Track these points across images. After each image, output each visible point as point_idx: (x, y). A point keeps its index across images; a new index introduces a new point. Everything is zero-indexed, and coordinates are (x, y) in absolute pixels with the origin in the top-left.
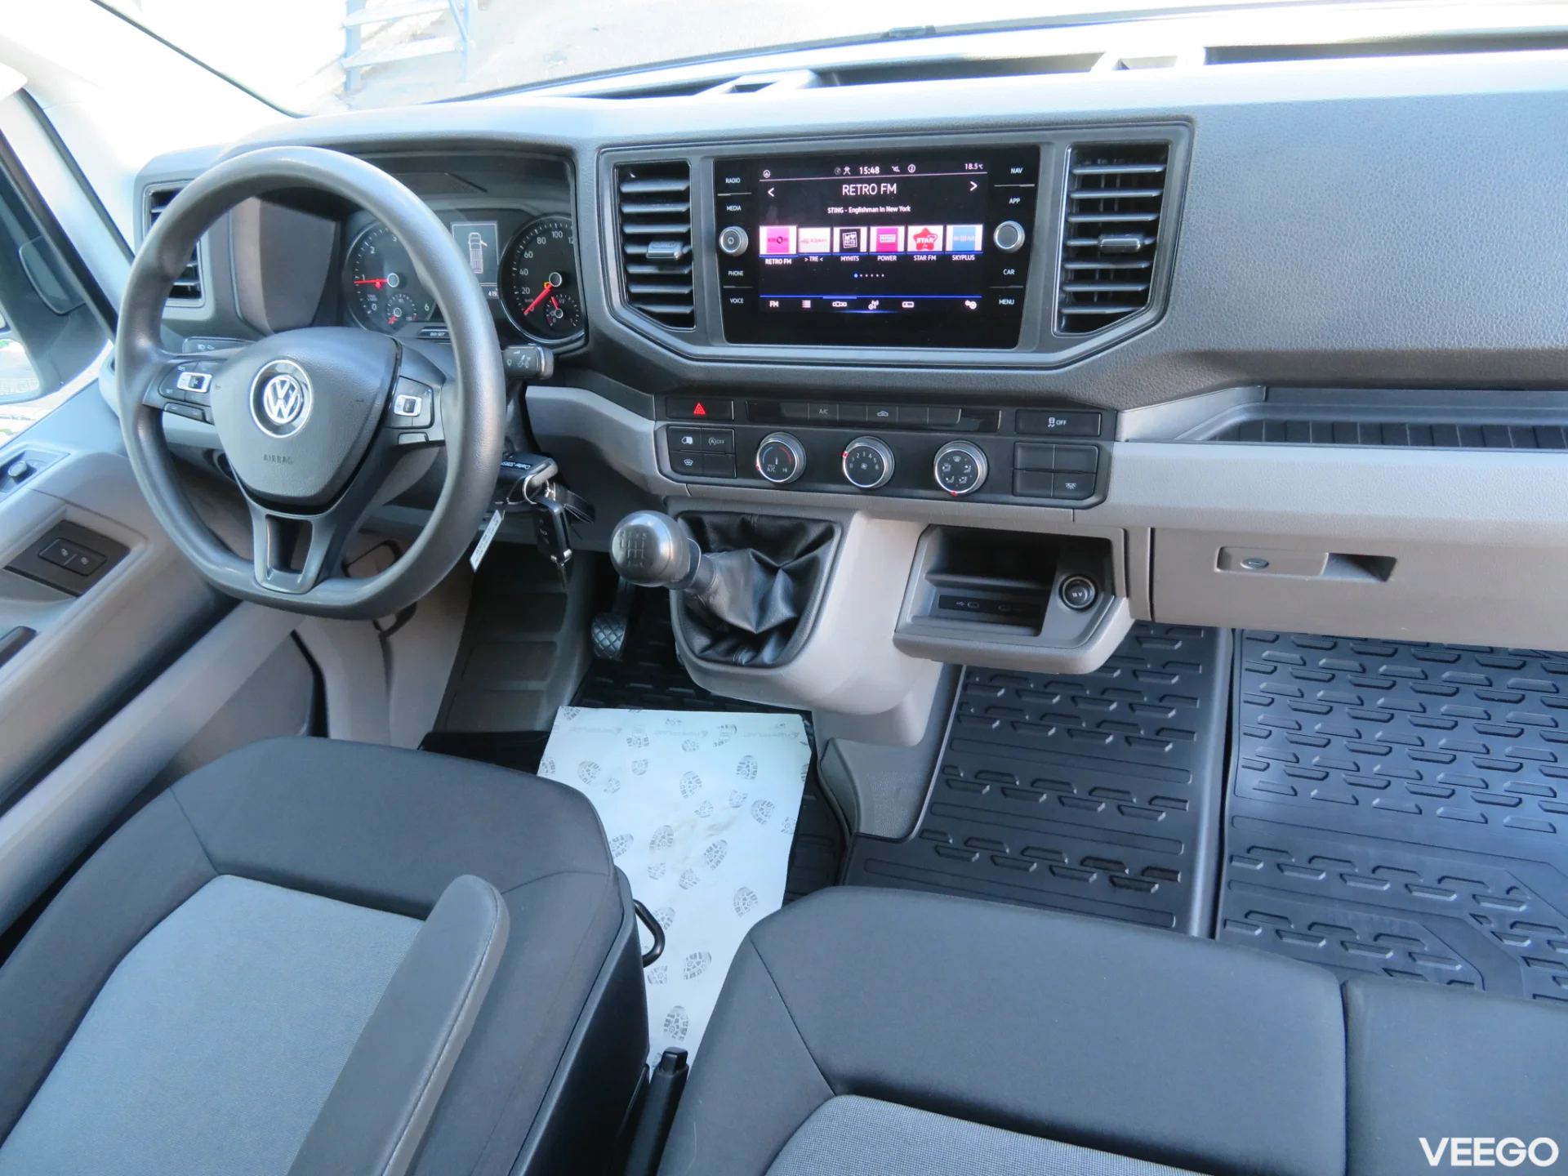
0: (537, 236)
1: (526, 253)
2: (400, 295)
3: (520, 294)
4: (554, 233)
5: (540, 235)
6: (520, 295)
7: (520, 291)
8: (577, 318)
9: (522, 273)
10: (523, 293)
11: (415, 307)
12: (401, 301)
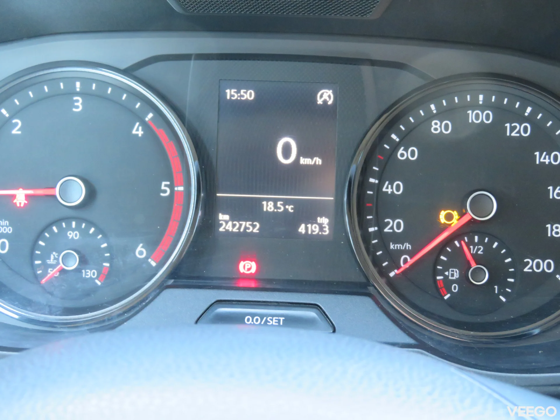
0: (434, 117)
1: (401, 151)
2: (74, 224)
3: (380, 232)
4: (472, 115)
5: (441, 115)
6: (380, 234)
7: (382, 225)
8: (510, 285)
9: (387, 188)
10: (386, 230)
11: (107, 250)
12: (72, 235)
